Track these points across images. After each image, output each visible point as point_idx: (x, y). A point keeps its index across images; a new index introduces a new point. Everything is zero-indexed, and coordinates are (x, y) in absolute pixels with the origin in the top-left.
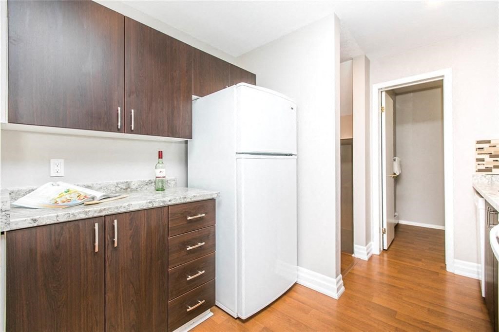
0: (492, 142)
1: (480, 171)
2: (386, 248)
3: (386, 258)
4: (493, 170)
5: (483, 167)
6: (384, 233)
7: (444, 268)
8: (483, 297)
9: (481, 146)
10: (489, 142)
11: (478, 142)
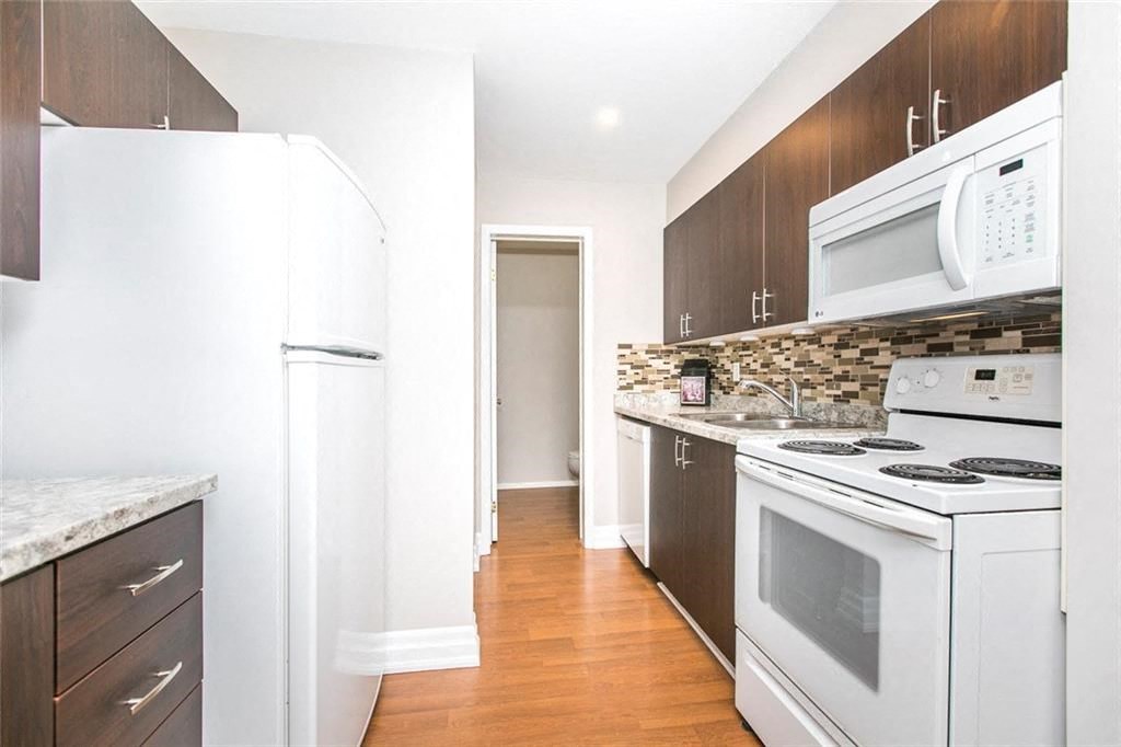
0: (634, 347)
1: (622, 388)
2: (495, 539)
3: (495, 558)
4: (635, 386)
5: (624, 383)
6: (493, 511)
7: (580, 545)
8: (647, 569)
9: (623, 352)
10: (630, 346)
11: (621, 346)
